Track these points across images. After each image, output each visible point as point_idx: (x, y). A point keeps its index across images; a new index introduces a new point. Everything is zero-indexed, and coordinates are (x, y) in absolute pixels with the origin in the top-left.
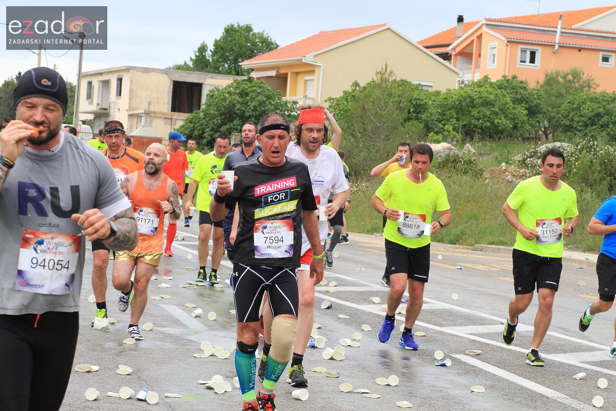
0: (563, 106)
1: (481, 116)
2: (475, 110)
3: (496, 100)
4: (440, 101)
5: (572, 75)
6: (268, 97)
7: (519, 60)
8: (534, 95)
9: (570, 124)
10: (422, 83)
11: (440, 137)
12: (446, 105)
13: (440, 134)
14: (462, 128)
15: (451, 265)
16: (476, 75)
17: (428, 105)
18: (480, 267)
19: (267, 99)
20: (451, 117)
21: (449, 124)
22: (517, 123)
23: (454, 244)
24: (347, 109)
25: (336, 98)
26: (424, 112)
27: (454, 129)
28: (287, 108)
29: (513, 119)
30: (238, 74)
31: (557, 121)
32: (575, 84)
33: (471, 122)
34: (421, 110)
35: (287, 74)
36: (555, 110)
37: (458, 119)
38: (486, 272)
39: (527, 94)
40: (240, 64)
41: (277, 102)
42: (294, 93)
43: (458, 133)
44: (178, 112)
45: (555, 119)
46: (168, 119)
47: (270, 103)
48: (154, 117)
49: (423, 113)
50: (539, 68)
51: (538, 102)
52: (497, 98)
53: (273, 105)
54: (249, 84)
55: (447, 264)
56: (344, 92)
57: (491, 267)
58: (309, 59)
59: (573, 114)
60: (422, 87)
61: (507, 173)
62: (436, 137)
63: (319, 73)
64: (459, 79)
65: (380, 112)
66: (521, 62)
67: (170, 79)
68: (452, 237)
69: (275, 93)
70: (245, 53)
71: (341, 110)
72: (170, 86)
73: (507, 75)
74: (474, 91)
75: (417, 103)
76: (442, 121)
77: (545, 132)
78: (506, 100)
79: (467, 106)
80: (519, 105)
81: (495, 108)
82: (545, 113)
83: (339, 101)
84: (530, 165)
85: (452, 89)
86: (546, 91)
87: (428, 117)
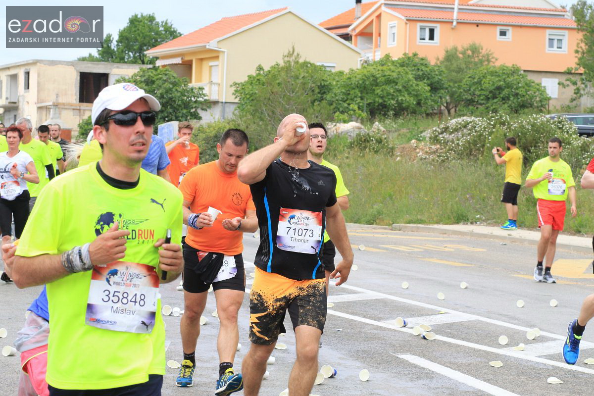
0: (465, 81)
1: (385, 94)
2: (379, 89)
3: (399, 78)
4: (344, 82)
5: (471, 50)
6: (175, 84)
7: (418, 37)
8: (435, 71)
9: (472, 99)
10: (325, 65)
11: (345, 116)
12: (350, 85)
13: (346, 114)
14: (366, 107)
15: (373, 247)
16: (376, 54)
17: (332, 85)
18: (402, 248)
19: (174, 86)
20: (355, 97)
21: (354, 103)
22: (421, 100)
23: (372, 224)
24: (252, 93)
25: (241, 83)
26: (329, 92)
27: (359, 108)
28: (193, 94)
29: (416, 96)
30: (143, 63)
31: (459, 96)
32: (474, 59)
33: (375, 100)
34: (326, 91)
35: (191, 61)
36: (456, 85)
37: (362, 99)
38: (409, 253)
39: (428, 70)
40: (145, 53)
41: (183, 89)
42: (199, 79)
43: (362, 111)
44: (86, 102)
45: (457, 93)
46: (77, 109)
47: (177, 90)
48: (62, 108)
49: (327, 93)
50: (438, 44)
51: (440, 78)
52: (400, 76)
53: (180, 92)
54: (154, 72)
55: (369, 247)
56: (248, 76)
57: (414, 247)
58: (212, 45)
59: (474, 88)
60: (325, 68)
61: (418, 150)
62: (342, 116)
63: (224, 59)
64: (361, 59)
65: (288, 94)
66: (421, 39)
67: (77, 71)
68: (368, 217)
69: (181, 80)
70: (149, 42)
71: (246, 95)
72: (77, 78)
73: (407, 52)
74: (377, 70)
75: (321, 84)
76: (346, 100)
77: (447, 107)
78: (409, 78)
79: (371, 85)
80: (421, 82)
81: (398, 86)
82: (447, 88)
83: (244, 85)
84: (442, 141)
85: (354, 68)
86: (446, 67)
87: (333, 97)
